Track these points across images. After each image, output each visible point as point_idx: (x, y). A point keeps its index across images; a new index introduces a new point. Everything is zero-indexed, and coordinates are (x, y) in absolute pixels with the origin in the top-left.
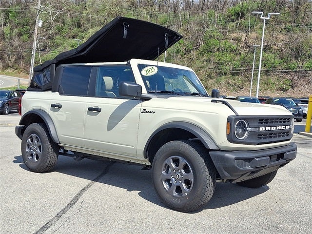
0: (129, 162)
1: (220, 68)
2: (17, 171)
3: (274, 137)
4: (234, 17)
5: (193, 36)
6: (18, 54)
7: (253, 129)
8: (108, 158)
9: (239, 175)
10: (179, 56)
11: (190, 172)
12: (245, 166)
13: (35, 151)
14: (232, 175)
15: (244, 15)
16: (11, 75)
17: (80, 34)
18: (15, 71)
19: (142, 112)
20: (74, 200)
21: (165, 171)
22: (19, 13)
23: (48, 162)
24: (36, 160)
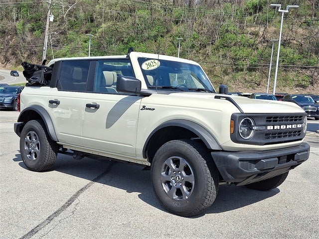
0: (129, 162)
1: (236, 63)
2: (15, 170)
3: (284, 136)
4: (251, 11)
5: (208, 31)
7: (260, 128)
8: (108, 158)
9: (243, 178)
10: (194, 51)
11: (191, 173)
12: (251, 167)
13: (33, 149)
14: (235, 178)
15: (262, 8)
17: (93, 29)
19: (142, 109)
20: (69, 201)
21: (164, 173)
22: (31, 8)
23: (46, 161)
24: (35, 159)
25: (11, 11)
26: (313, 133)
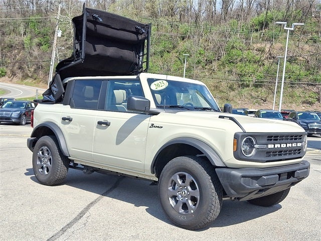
0: (137, 177)
1: (242, 79)
2: (28, 183)
4: (257, 27)
5: (214, 47)
6: (37, 65)
7: (262, 146)
8: (117, 173)
9: (246, 193)
10: (200, 67)
11: (196, 188)
12: (252, 183)
13: (45, 164)
14: (238, 193)
15: (268, 24)
16: (30, 85)
18: (34, 81)
19: (150, 127)
20: (80, 214)
21: (171, 187)
22: (39, 23)
23: (58, 175)
24: (46, 173)
25: (19, 26)
26: (318, 151)
